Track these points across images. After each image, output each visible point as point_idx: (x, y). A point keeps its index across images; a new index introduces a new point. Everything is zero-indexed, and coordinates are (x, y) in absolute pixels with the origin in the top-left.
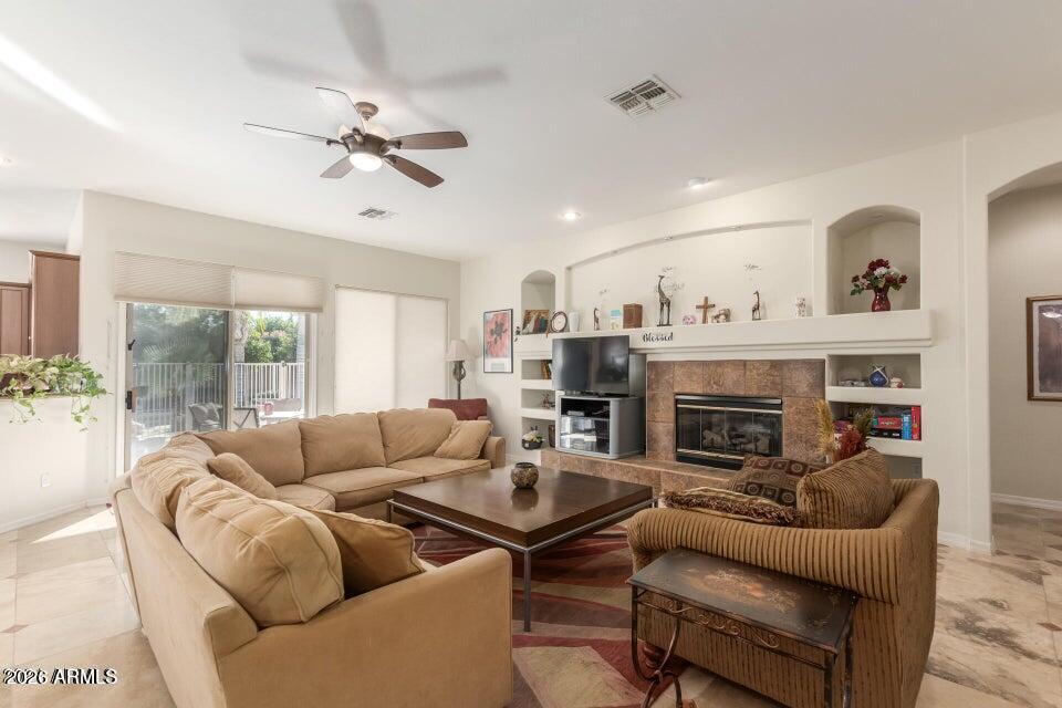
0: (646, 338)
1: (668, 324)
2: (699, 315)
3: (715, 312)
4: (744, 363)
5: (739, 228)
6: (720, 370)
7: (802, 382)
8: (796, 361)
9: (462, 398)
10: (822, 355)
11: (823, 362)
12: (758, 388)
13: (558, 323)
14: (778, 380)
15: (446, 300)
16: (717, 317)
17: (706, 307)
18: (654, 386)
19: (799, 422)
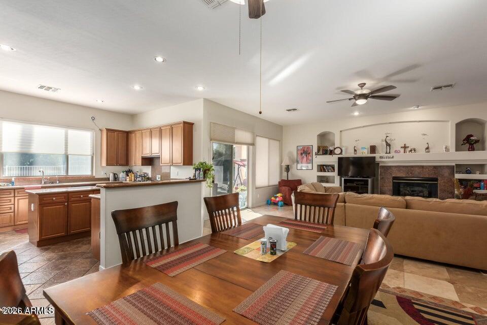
0: (381, 157)
1: (390, 153)
2: (402, 150)
3: (409, 149)
4: (423, 167)
5: (420, 121)
6: (412, 169)
7: (446, 173)
8: (444, 166)
9: (289, 179)
10: (454, 164)
11: (454, 166)
12: (429, 175)
13: (338, 151)
14: (436, 172)
15: (279, 141)
16: (411, 151)
17: (405, 147)
18: (383, 174)
19: (445, 185)
